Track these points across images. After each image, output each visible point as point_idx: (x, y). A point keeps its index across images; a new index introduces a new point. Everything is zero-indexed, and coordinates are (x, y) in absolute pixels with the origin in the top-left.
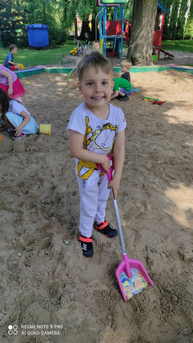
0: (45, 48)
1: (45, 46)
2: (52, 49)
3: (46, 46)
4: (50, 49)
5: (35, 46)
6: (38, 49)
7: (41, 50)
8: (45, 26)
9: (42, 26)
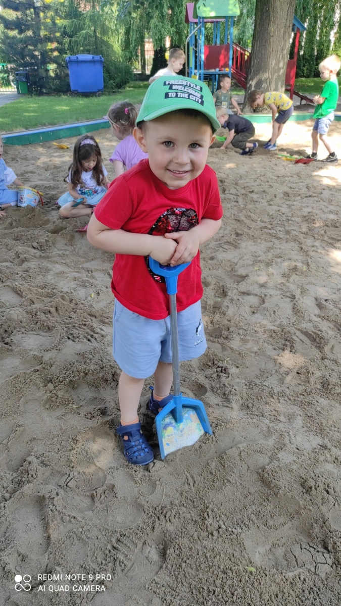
0: (97, 94)
1: (97, 90)
2: (109, 95)
3: (99, 91)
4: (105, 95)
5: (80, 91)
6: (86, 95)
7: (91, 98)
8: (97, 58)
9: (93, 58)
